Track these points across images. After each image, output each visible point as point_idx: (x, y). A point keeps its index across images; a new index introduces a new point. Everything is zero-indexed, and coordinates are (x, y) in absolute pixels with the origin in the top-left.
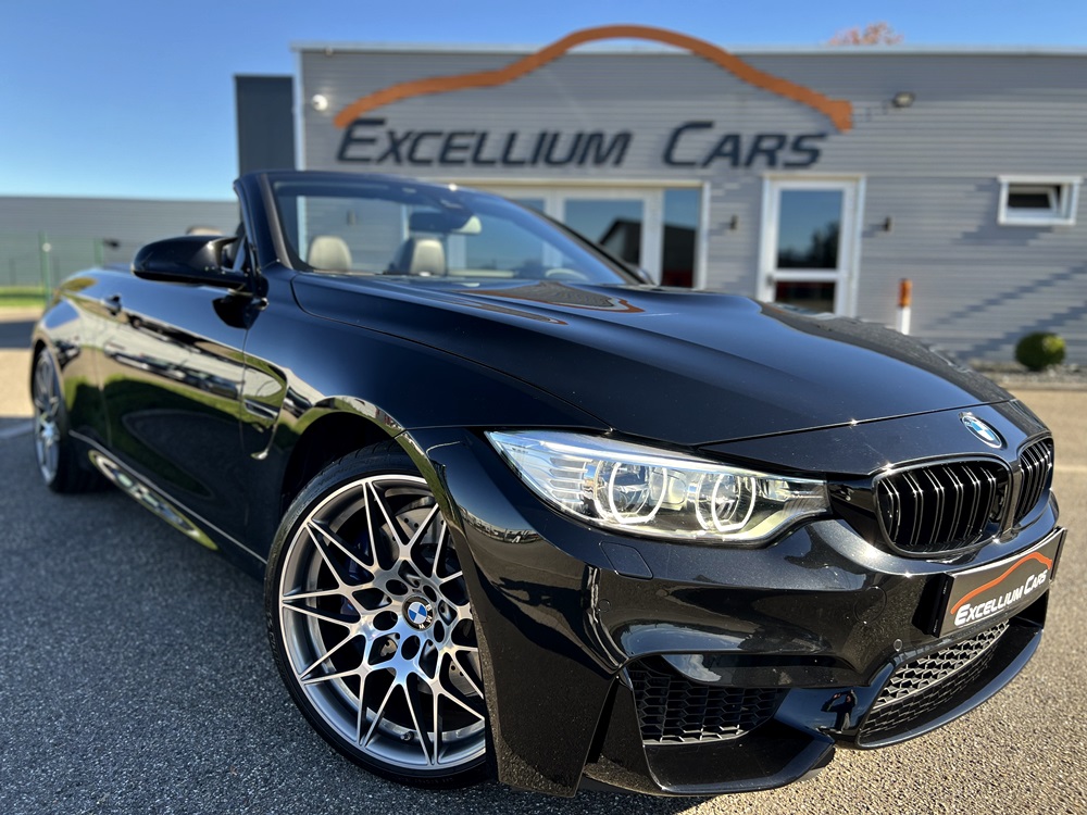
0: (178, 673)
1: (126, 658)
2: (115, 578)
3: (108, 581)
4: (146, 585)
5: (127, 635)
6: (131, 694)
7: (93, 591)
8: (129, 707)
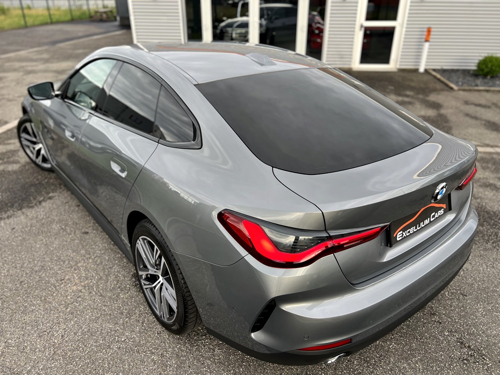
0: (43, 282)
1: (27, 274)
2: (29, 228)
3: (26, 229)
4: (40, 232)
5: (29, 261)
6: (25, 292)
7: (20, 236)
8: (24, 299)
